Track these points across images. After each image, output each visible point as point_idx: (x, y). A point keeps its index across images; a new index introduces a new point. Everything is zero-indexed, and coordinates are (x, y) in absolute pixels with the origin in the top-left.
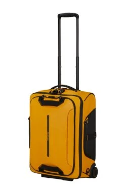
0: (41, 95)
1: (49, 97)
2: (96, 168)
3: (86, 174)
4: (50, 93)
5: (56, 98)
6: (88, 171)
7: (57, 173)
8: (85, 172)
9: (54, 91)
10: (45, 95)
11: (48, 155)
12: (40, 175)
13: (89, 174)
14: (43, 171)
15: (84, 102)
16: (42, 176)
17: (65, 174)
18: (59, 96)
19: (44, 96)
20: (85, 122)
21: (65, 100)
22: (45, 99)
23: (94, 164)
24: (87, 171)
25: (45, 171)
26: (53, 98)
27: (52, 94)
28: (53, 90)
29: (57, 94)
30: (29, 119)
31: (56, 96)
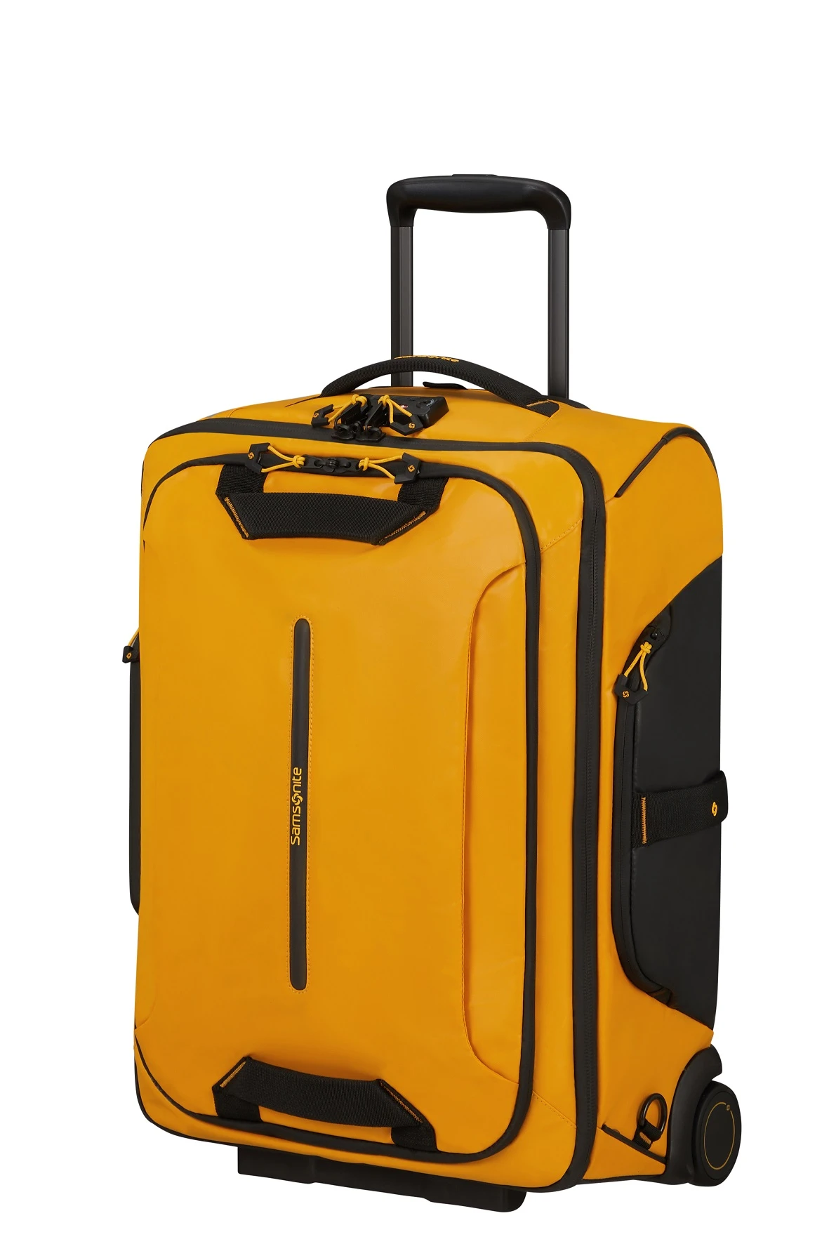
0: (240, 444)
1: (314, 466)
2: (728, 1096)
3: (638, 1144)
4: (318, 428)
5: (371, 473)
6: (652, 1115)
7: (382, 1135)
8: (629, 1131)
9: (353, 414)
10: (278, 445)
11: (298, 978)
12: (230, 1154)
13: (660, 1146)
14: (251, 1122)
15: (612, 507)
16: (244, 1168)
17: (444, 1143)
18: (396, 454)
19: (264, 456)
20: (626, 683)
21: (453, 486)
22: (276, 483)
23: (709, 1060)
24: (642, 1125)
25: (267, 1115)
26: (347, 468)
27: (340, 436)
28: (341, 403)
29: (377, 439)
30: (132, 654)
31: (368, 455)
